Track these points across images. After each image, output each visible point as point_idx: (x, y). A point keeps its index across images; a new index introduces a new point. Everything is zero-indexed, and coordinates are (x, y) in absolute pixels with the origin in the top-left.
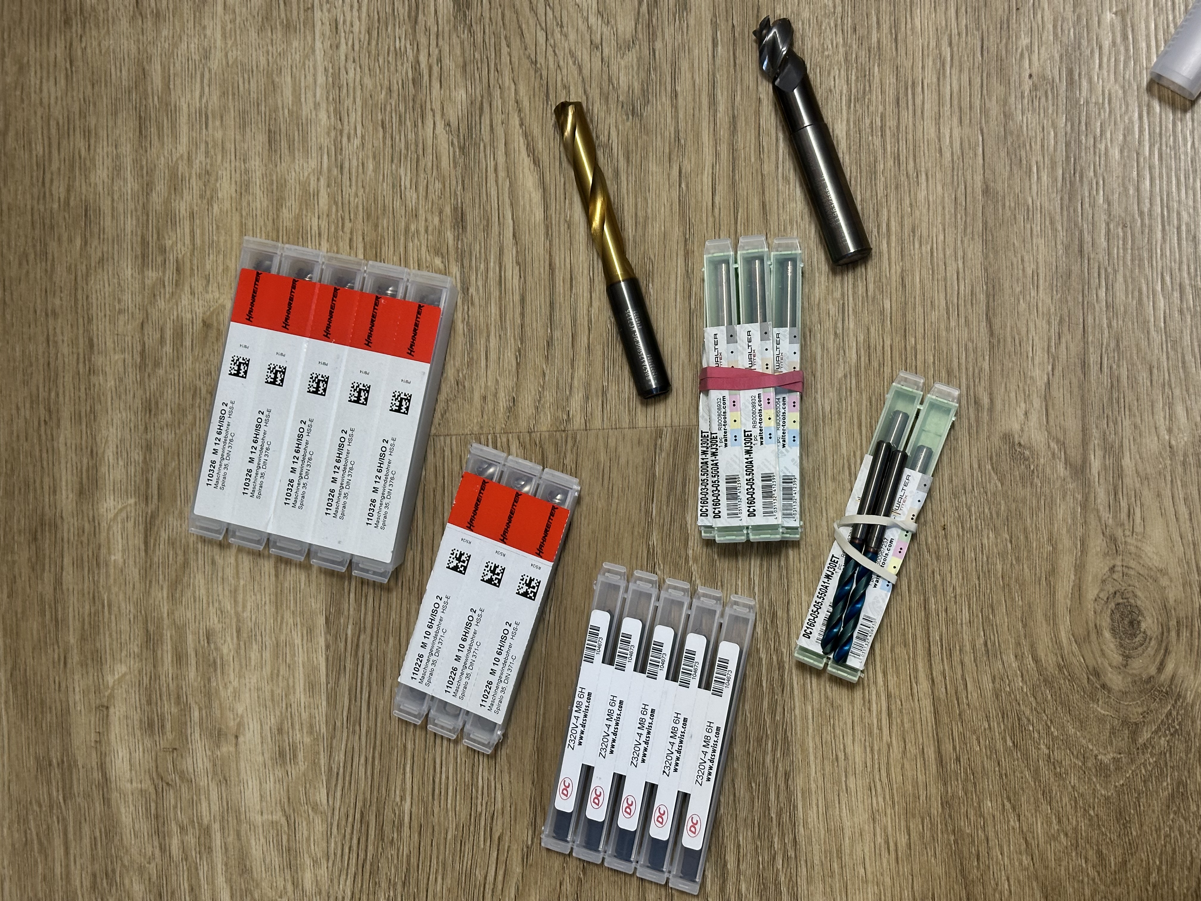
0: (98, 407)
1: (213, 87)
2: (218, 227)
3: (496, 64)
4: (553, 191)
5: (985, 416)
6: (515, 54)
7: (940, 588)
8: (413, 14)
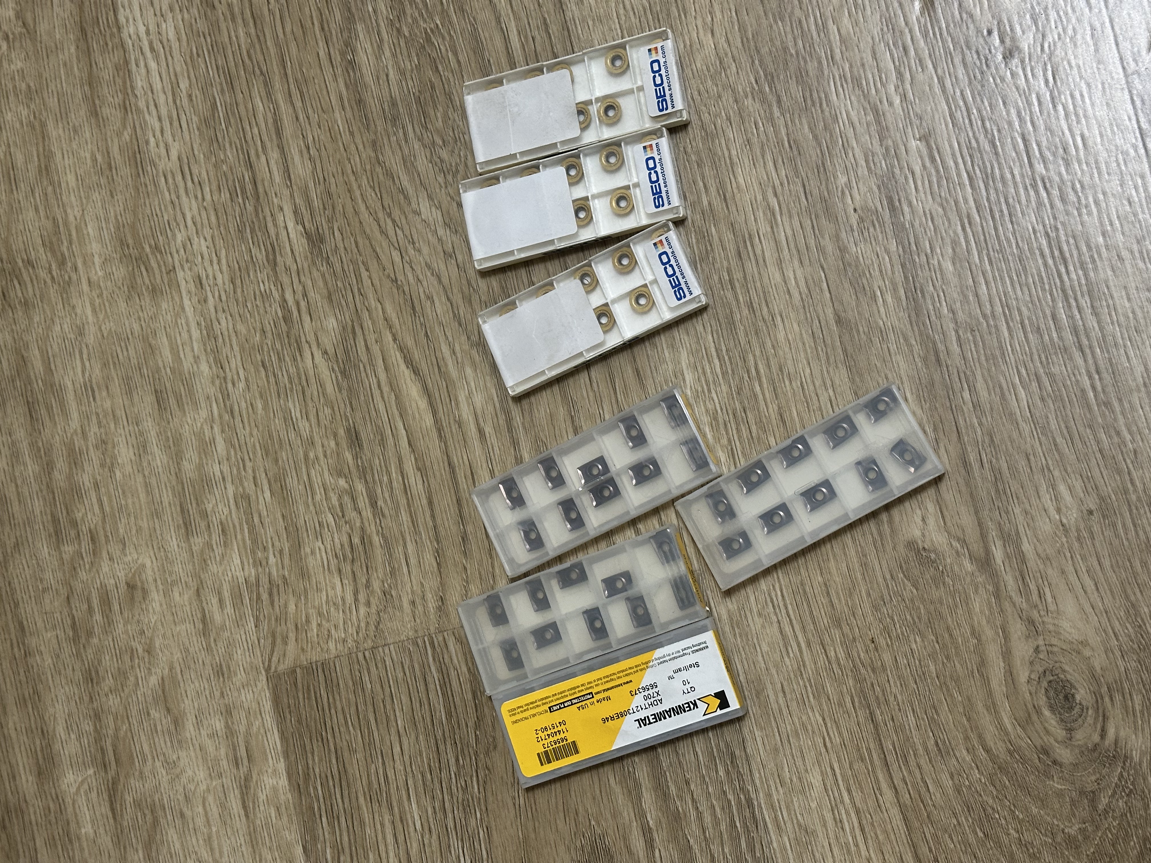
0: (40, 687)
1: (92, 361)
2: (124, 492)
3: (359, 289)
4: (437, 395)
6: (375, 276)
7: (882, 699)
8: (271, 257)
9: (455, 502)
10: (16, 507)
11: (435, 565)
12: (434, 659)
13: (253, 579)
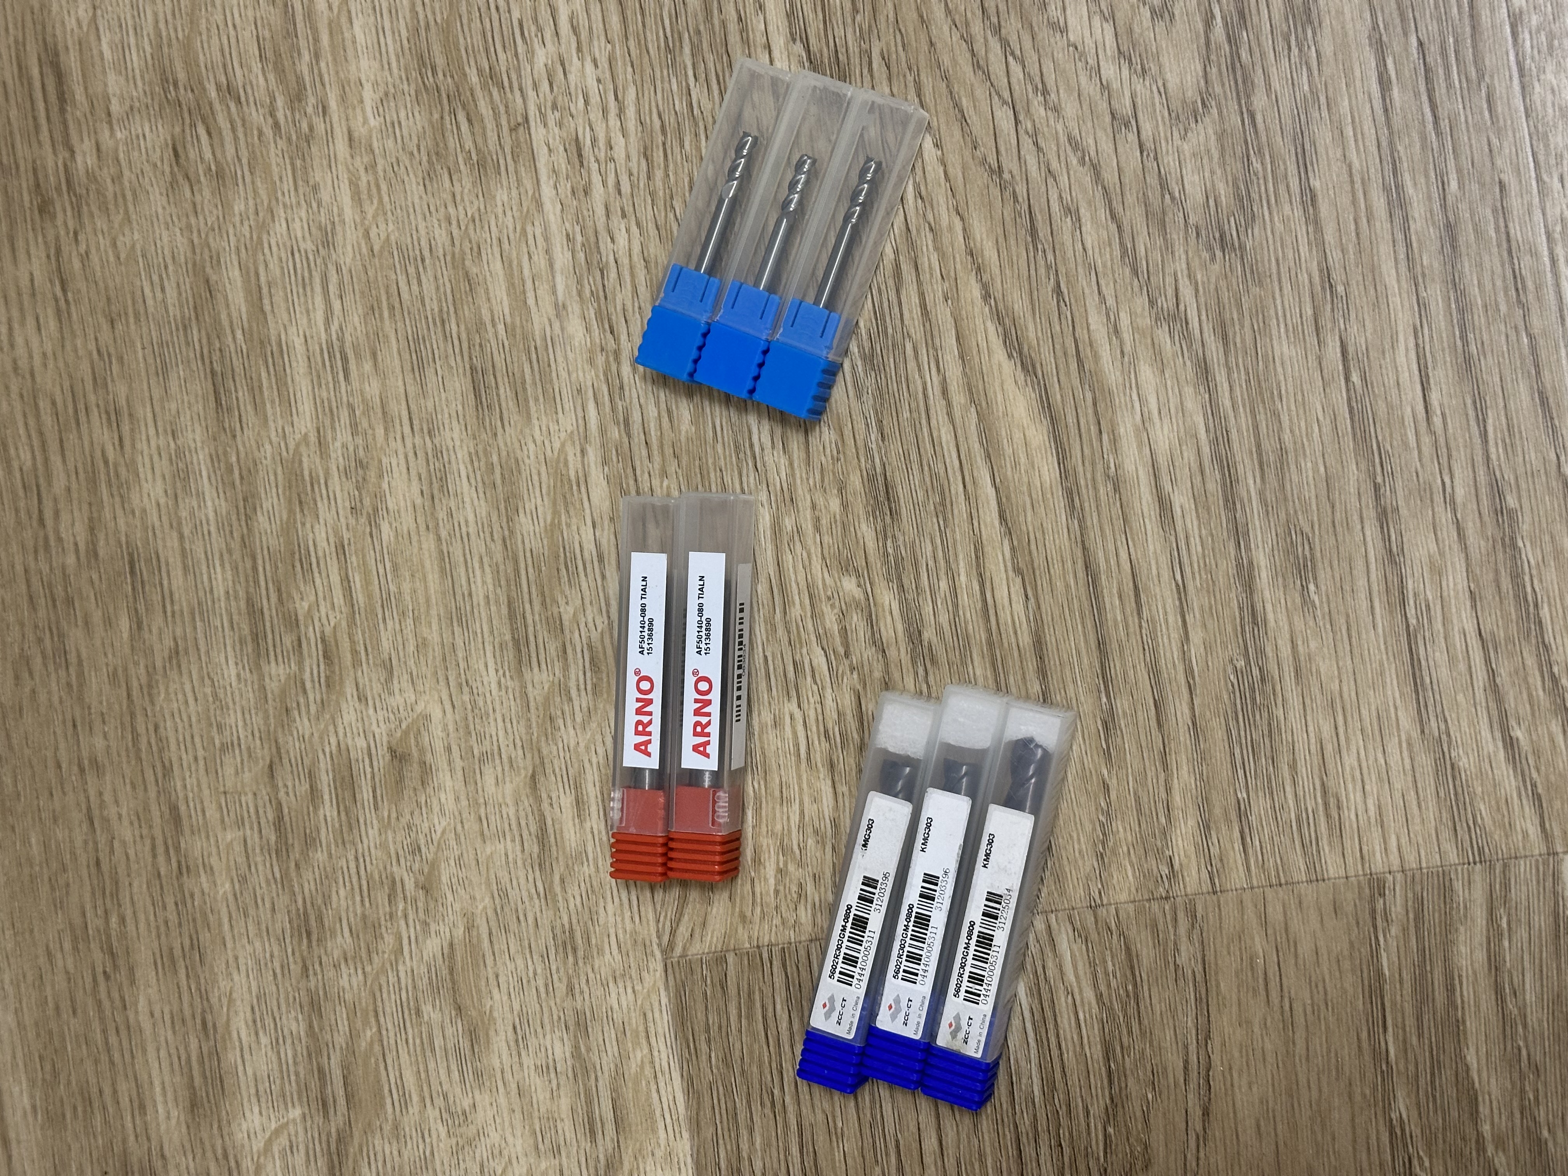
10: (178, 579)
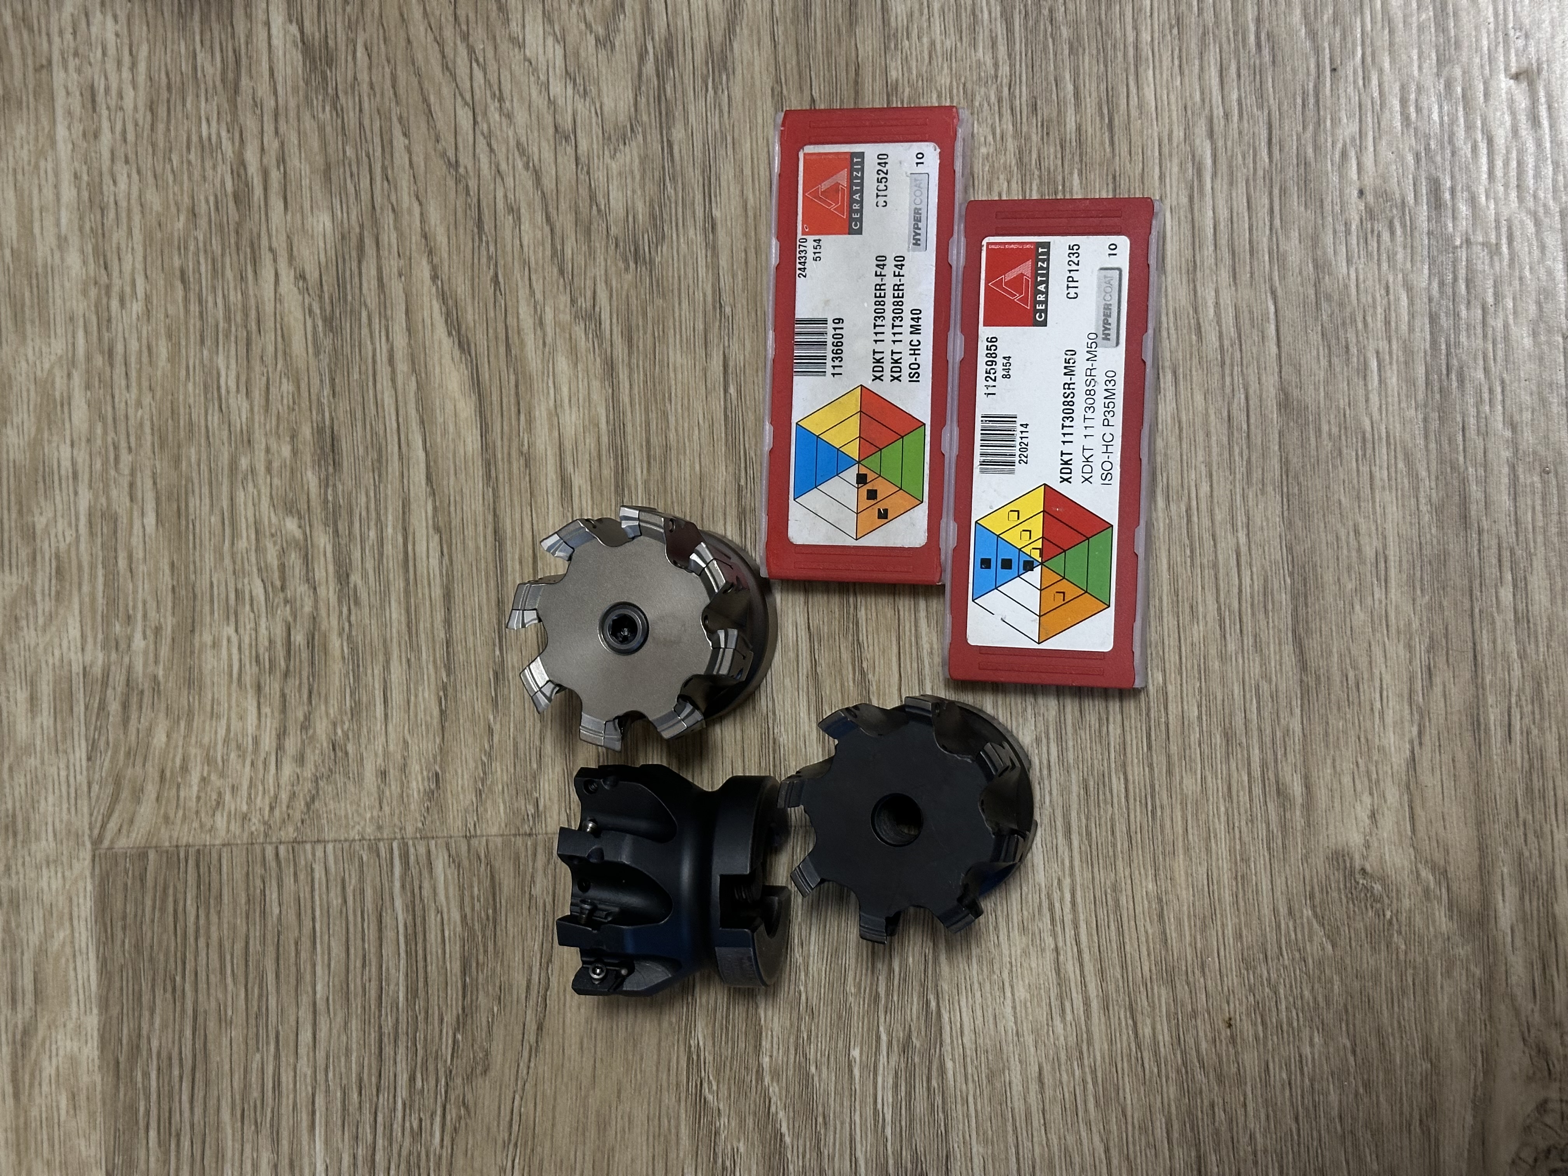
3: (384, 168)
4: (495, 398)
5: (1298, 818)
6: (418, 149)
7: (1225, 1135)
8: (230, 75)
9: (493, 603)
11: (436, 712)
12: (403, 887)
13: (97, 670)
